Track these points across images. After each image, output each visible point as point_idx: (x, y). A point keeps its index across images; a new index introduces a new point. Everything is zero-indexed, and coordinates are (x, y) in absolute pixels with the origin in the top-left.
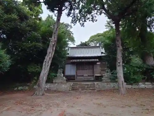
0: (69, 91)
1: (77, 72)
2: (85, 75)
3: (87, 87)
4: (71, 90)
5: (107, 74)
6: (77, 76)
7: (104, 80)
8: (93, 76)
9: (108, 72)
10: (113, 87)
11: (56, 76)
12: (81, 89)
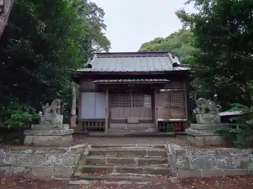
0: (73, 177)
1: (110, 113)
2: (131, 119)
3: (141, 163)
4: (79, 174)
5: (206, 116)
6: (111, 121)
7: (199, 138)
8: (153, 121)
9: (207, 111)
10: (241, 167)
11: (37, 121)
12: (118, 170)
